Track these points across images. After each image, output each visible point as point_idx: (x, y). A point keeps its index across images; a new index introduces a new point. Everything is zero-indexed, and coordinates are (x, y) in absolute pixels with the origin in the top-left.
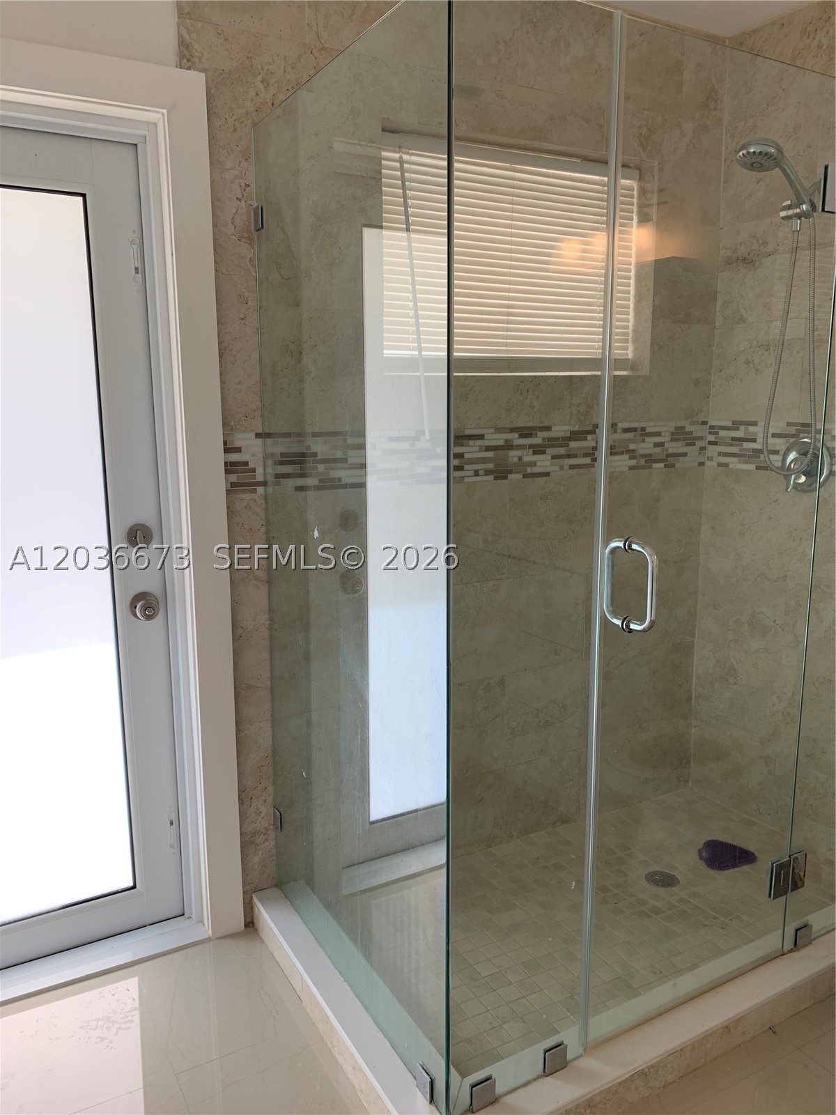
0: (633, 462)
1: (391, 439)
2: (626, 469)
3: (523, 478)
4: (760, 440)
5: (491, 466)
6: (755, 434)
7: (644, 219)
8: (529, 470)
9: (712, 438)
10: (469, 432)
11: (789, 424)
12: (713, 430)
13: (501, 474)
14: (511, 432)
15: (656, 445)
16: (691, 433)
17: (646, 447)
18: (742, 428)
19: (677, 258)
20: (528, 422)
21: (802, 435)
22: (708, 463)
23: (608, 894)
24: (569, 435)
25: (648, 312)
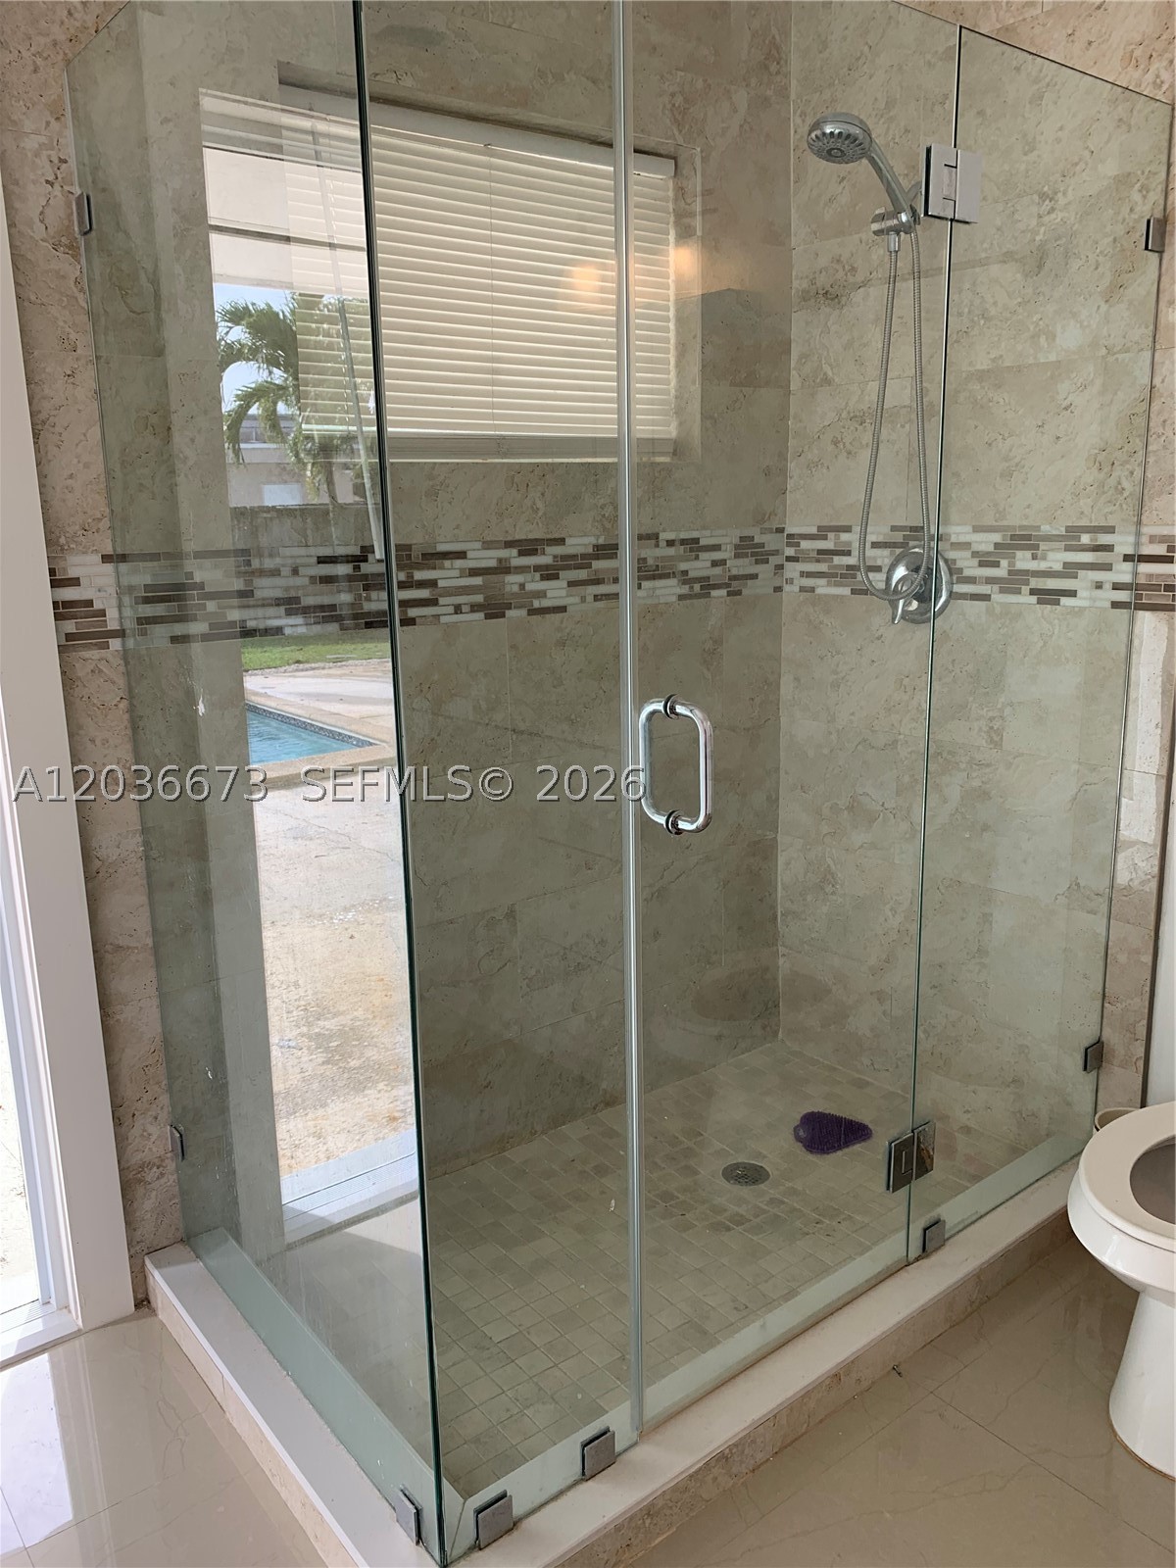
0: (685, 590)
1: (322, 560)
2: (674, 599)
3: (529, 615)
4: (855, 553)
5: (479, 598)
6: (849, 543)
7: (685, 234)
8: (536, 604)
9: (790, 552)
10: (442, 548)
11: (894, 528)
12: (793, 539)
13: (494, 609)
14: (506, 547)
15: (715, 564)
16: (762, 545)
17: (700, 567)
18: (831, 535)
19: (733, 290)
20: (530, 532)
21: (911, 543)
22: (787, 588)
23: (672, 1202)
24: (590, 550)
25: (695, 369)
